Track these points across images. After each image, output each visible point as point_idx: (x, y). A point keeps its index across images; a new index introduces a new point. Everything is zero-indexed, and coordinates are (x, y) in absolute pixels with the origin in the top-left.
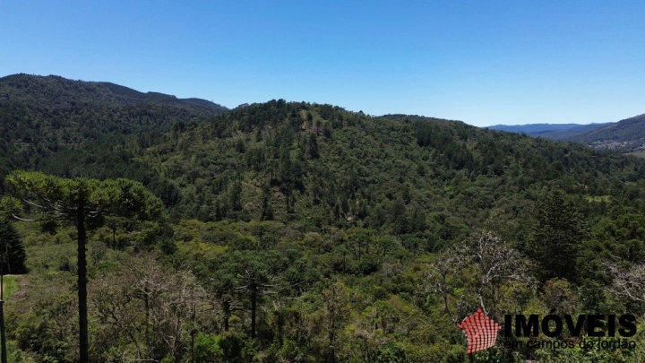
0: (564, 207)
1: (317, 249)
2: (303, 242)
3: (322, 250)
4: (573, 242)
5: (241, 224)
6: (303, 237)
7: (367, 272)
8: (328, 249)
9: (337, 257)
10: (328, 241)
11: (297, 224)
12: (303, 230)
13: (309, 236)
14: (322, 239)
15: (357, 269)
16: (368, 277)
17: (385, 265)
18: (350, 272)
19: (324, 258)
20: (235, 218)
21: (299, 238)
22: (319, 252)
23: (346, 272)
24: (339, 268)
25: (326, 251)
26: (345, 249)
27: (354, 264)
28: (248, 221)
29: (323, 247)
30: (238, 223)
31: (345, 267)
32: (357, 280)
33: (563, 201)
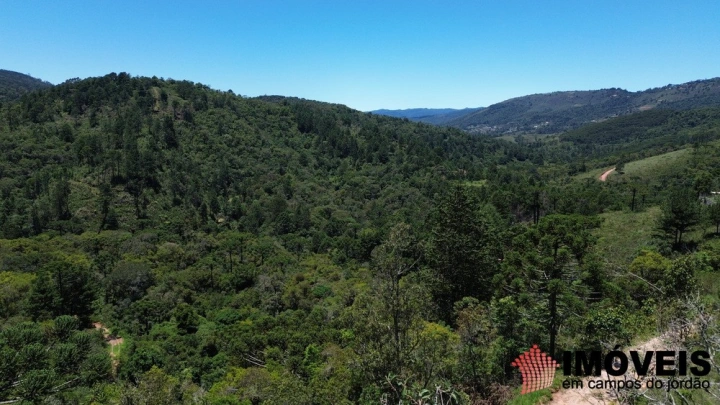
0: (467, 205)
1: (175, 263)
2: (155, 257)
3: (182, 264)
4: (479, 248)
5: (69, 238)
6: (155, 250)
7: (239, 288)
8: (190, 262)
9: (202, 272)
10: (191, 253)
11: (148, 234)
12: (156, 240)
13: (164, 248)
14: (182, 251)
15: (228, 285)
16: (242, 294)
17: (261, 277)
18: (218, 289)
19: (186, 275)
20: (61, 230)
21: (150, 252)
22: (178, 268)
23: (214, 289)
24: (204, 285)
25: (188, 265)
26: (211, 262)
27: (225, 278)
28: (80, 232)
29: (184, 261)
30: (64, 237)
31: (212, 283)
32: (228, 298)
33: (466, 198)
